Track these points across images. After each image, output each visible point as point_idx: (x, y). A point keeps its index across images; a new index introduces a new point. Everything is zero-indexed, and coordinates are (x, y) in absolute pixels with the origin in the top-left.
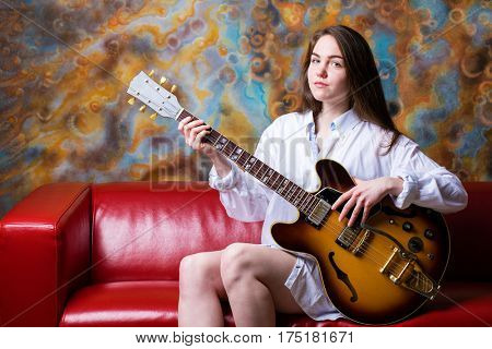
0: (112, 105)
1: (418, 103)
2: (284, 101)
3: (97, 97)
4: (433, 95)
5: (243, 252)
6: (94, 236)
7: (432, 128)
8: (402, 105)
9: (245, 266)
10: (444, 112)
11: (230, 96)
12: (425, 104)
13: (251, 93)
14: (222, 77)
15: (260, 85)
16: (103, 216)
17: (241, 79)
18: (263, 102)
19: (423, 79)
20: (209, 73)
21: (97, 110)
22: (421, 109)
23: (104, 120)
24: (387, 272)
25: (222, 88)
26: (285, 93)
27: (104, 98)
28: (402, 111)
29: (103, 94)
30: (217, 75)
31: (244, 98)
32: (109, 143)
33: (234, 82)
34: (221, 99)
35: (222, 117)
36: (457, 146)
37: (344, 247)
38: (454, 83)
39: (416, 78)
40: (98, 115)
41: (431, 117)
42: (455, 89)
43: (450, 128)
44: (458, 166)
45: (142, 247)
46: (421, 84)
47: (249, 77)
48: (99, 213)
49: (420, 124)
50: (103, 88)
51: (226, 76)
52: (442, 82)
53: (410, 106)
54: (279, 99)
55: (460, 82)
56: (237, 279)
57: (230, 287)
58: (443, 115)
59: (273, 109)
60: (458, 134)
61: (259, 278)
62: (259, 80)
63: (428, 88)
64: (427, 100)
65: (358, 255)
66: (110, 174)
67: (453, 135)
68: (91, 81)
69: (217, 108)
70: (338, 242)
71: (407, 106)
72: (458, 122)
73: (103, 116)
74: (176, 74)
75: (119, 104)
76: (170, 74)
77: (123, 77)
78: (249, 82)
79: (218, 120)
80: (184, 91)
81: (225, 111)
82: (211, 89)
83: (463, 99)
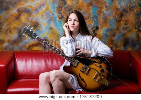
0: (19, 27)
3: (15, 25)
4: (108, 24)
5: (56, 73)
6: (15, 66)
7: (108, 34)
8: (100, 27)
9: (57, 77)
10: (111, 29)
11: (52, 25)
13: (58, 24)
15: (61, 21)
17: (55, 20)
18: (62, 26)
19: (106, 20)
20: (46, 19)
21: (15, 28)
22: (105, 28)
24: (95, 79)
25: (50, 22)
28: (100, 29)
29: (17, 24)
30: (49, 19)
31: (56, 25)
32: (19, 37)
33: (53, 21)
34: (50, 25)
35: (50, 30)
36: (115, 38)
37: (83, 72)
38: (114, 21)
40: (16, 30)
41: (107, 31)
42: (114, 23)
43: (113, 34)
44: (115, 44)
45: (29, 69)
46: (105, 21)
47: (58, 19)
48: (17, 60)
49: (105, 32)
50: (17, 22)
51: (51, 19)
52: (111, 21)
53: (102, 28)
55: (116, 21)
56: (54, 80)
57: (53, 82)
58: (111, 30)
61: (60, 80)
62: (60, 20)
64: (107, 26)
65: (87, 74)
66: (19, 46)
67: (114, 35)
68: (14, 21)
69: (49, 28)
70: (81, 71)
72: (115, 32)
73: (17, 30)
74: (37, 19)
75: (22, 27)
76: (36, 19)
77: (23, 19)
78: (58, 21)
79: (49, 31)
80: (40, 23)
81: (51, 29)
82: (47, 23)
83: (116, 25)
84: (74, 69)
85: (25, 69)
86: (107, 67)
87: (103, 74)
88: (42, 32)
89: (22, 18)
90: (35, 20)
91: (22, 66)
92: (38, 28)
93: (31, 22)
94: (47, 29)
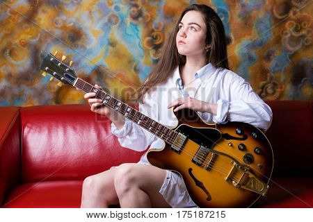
0: (34, 41)
1: (244, 36)
2: (153, 37)
3: (24, 36)
4: (254, 31)
7: (254, 53)
8: (233, 38)
10: (262, 42)
11: (115, 34)
12: (249, 37)
13: (129, 31)
14: (110, 21)
15: (136, 26)
16: (29, 132)
17: (123, 22)
18: (138, 37)
19: (247, 21)
20: (100, 19)
21: (25, 45)
22: (246, 41)
23: (30, 51)
24: (230, 179)
25: (110, 28)
26: (153, 31)
27: (29, 36)
28: (233, 42)
29: (28, 34)
30: (106, 20)
31: (125, 35)
32: (33, 67)
33: (118, 25)
34: (109, 36)
35: (110, 48)
36: (271, 65)
37: (198, 164)
38: (268, 22)
39: (243, 19)
40: (26, 48)
41: (253, 46)
42: (269, 26)
43: (265, 54)
44: (272, 78)
45: (56, 154)
46: (246, 24)
47: (128, 20)
48: (26, 130)
49: (245, 51)
50: (29, 30)
51: (113, 20)
52: (260, 22)
53: (238, 38)
54: (149, 36)
55: (273, 22)
58: (261, 44)
59: (145, 42)
60: (272, 57)
62: (135, 22)
63: (250, 26)
64: (250, 34)
65: (208, 169)
66: (35, 88)
67: (268, 57)
68: (20, 25)
69: (106, 42)
70: (193, 161)
71: (236, 38)
72: (271, 49)
73: (28, 49)
74: (78, 20)
75: (40, 41)
76: (74, 20)
77: (42, 22)
78: (129, 23)
79: (107, 50)
80: (84, 30)
81: (112, 44)
82: (102, 29)
83: (274, 33)
84: (176, 157)
85: (48, 155)
86: (260, 149)
87: (251, 166)
88: (90, 52)
89: (40, 19)
90: (72, 24)
91: (40, 147)
92: (79, 43)
93: (64, 28)
94: (102, 45)
